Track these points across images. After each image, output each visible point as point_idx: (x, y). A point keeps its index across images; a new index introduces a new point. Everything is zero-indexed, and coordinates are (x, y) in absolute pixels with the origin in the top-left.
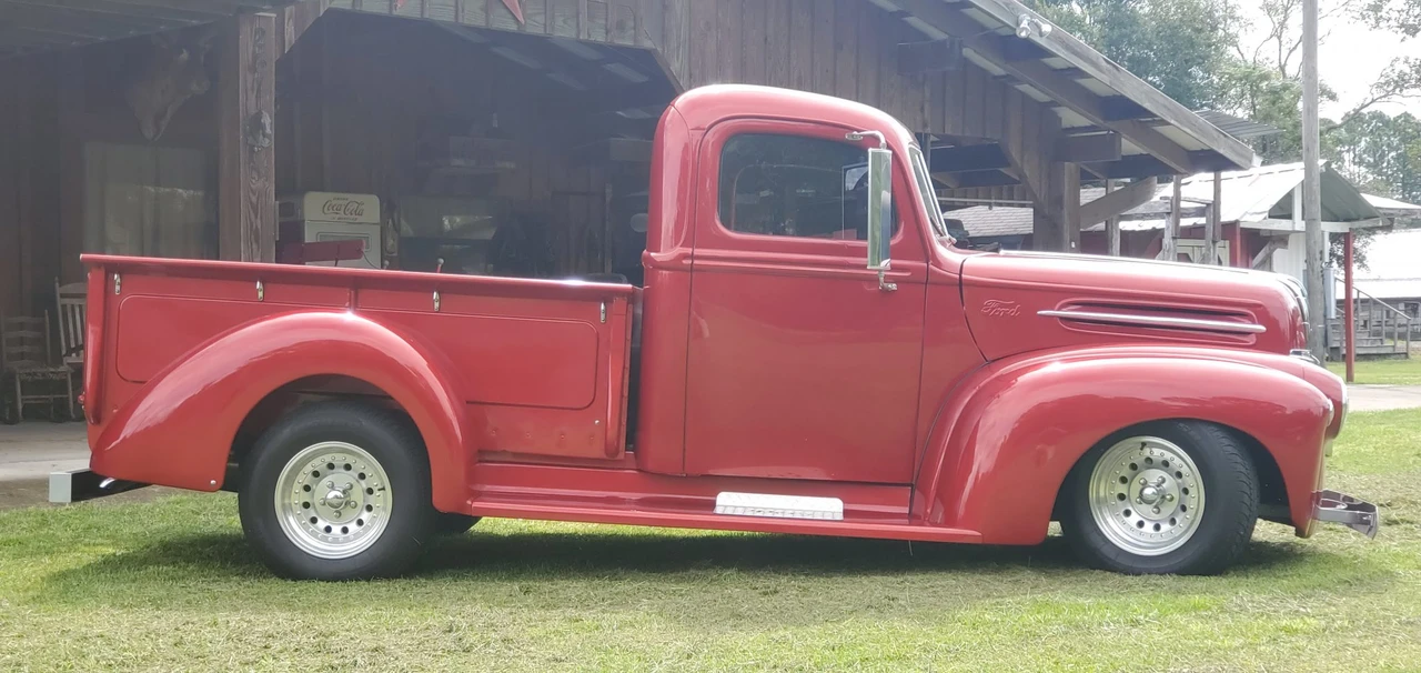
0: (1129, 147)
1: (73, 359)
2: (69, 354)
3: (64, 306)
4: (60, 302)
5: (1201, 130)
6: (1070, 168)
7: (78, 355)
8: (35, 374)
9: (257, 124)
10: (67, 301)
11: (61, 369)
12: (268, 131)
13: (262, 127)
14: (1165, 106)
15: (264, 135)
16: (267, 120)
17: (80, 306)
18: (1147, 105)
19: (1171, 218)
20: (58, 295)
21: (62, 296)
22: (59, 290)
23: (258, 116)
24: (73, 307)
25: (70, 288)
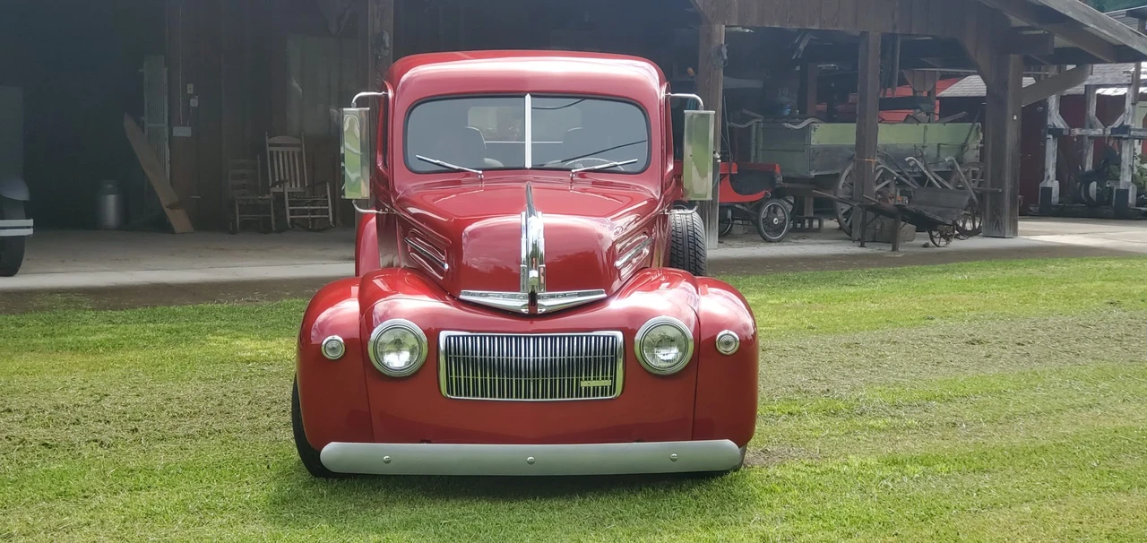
0: (1060, 41)
1: (277, 189)
2: (274, 185)
4: (269, 149)
5: (1119, 32)
6: (1014, 59)
7: (280, 186)
8: (249, 200)
9: (380, 42)
10: (274, 149)
11: (267, 197)
12: (387, 45)
13: (383, 42)
14: (1086, 14)
15: (385, 48)
16: (387, 38)
17: (283, 152)
18: (1069, 14)
19: (1132, 88)
20: (268, 145)
21: (271, 145)
22: (268, 141)
23: (381, 34)
24: (277, 152)
25: (276, 140)
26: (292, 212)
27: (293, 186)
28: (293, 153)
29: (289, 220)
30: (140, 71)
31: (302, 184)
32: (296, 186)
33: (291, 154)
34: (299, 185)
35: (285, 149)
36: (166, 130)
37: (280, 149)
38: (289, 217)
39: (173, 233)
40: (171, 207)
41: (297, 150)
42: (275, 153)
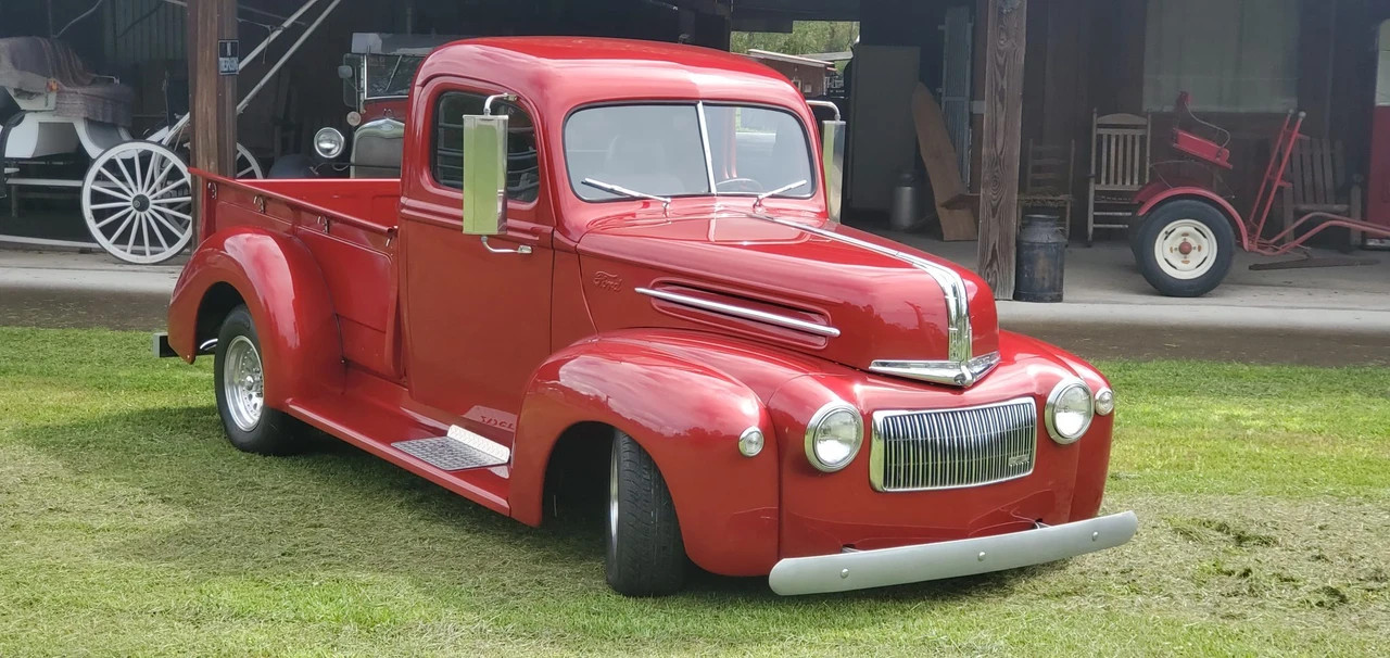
3: (1100, 137)
4: (1095, 132)
10: (1101, 131)
17: (1117, 137)
20: (1095, 124)
21: (1100, 126)
22: (1097, 120)
24: (1109, 136)
25: (1109, 119)
26: (1097, 220)
27: (1128, 183)
28: (1133, 137)
29: (1090, 230)
30: (940, 27)
31: (1141, 181)
32: (1132, 183)
33: (1129, 139)
34: (1136, 182)
35: (1121, 132)
36: (967, 103)
37: (1114, 132)
38: (1091, 226)
39: (939, 236)
40: (948, 205)
41: (1138, 133)
42: (1105, 137)
